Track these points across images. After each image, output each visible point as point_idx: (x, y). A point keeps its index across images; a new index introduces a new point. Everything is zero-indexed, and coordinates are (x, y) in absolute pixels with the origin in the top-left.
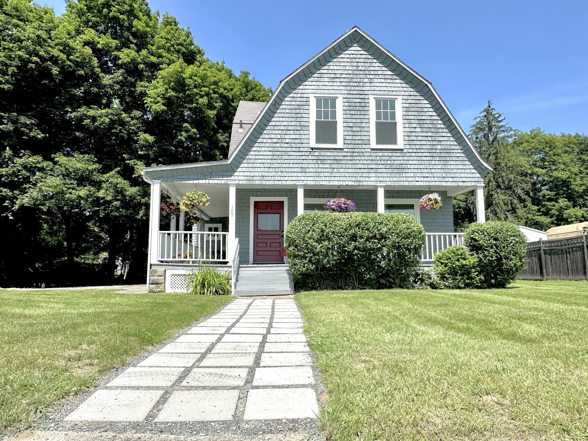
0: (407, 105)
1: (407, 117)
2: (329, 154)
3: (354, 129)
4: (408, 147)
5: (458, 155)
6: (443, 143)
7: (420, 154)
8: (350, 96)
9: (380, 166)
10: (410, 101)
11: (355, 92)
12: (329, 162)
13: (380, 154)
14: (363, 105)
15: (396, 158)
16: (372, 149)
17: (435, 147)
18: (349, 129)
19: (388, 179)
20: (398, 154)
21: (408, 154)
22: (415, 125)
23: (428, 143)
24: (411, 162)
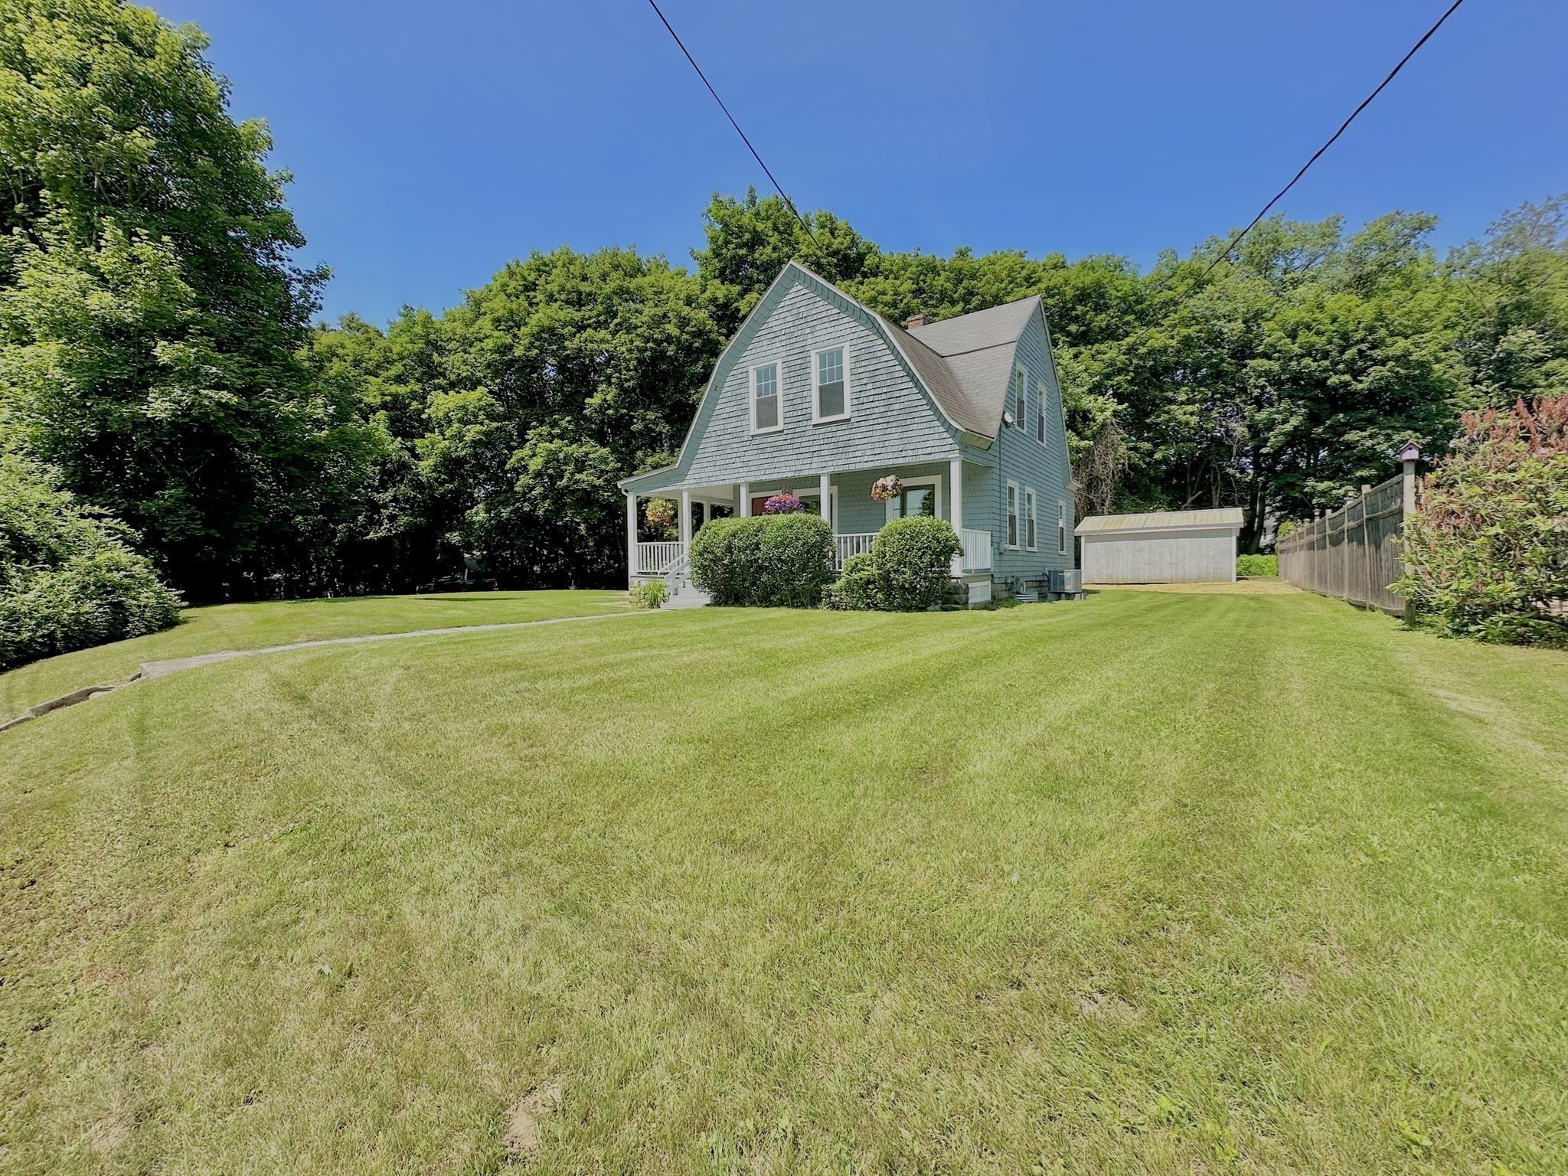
0: (855, 354)
1: (856, 371)
2: (769, 440)
3: (795, 402)
4: (856, 414)
5: (924, 414)
6: (902, 399)
7: (871, 422)
8: (790, 358)
9: (823, 447)
10: (860, 346)
11: (796, 351)
12: (769, 450)
13: (823, 431)
14: (803, 366)
15: (842, 433)
16: (814, 426)
17: (891, 408)
18: (789, 403)
19: (831, 464)
20: (844, 427)
21: (856, 425)
22: (864, 381)
23: (882, 403)
24: (859, 436)
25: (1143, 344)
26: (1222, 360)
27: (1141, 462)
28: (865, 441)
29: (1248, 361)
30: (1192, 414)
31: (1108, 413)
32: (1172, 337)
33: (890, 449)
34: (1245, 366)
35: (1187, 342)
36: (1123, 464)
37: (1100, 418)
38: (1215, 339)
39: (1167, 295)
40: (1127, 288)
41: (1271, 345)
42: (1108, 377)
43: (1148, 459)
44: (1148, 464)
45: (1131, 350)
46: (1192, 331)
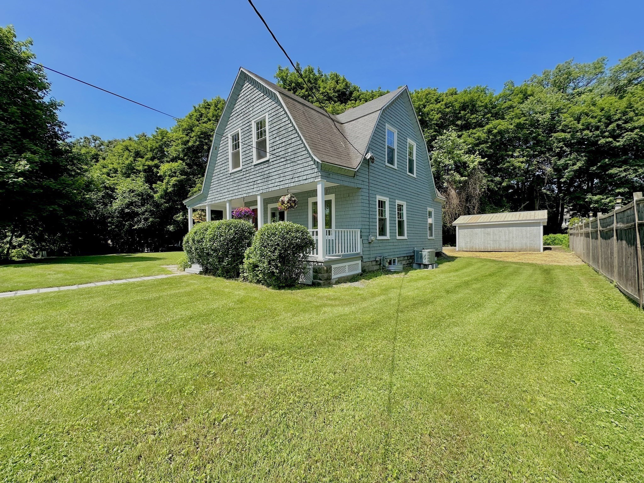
0: (271, 119)
1: (272, 130)
2: (237, 176)
4: (272, 157)
5: (301, 154)
7: (278, 161)
8: (244, 127)
9: (258, 178)
10: (273, 114)
11: (246, 122)
13: (257, 168)
14: (249, 130)
15: (266, 169)
16: (255, 165)
17: (287, 151)
18: (244, 153)
19: (261, 188)
20: (266, 165)
22: (275, 136)
23: (283, 148)
24: (273, 170)
25: (496, 128)
26: (539, 135)
27: (495, 188)
28: (276, 173)
29: (553, 134)
30: (522, 162)
31: (476, 163)
32: (512, 124)
33: (288, 177)
34: (551, 137)
35: (520, 126)
36: (485, 189)
37: (471, 166)
38: (535, 124)
39: (508, 103)
40: (487, 101)
41: (566, 126)
42: (477, 145)
43: (499, 186)
44: (499, 188)
45: (489, 132)
46: (522, 120)
